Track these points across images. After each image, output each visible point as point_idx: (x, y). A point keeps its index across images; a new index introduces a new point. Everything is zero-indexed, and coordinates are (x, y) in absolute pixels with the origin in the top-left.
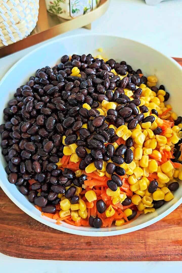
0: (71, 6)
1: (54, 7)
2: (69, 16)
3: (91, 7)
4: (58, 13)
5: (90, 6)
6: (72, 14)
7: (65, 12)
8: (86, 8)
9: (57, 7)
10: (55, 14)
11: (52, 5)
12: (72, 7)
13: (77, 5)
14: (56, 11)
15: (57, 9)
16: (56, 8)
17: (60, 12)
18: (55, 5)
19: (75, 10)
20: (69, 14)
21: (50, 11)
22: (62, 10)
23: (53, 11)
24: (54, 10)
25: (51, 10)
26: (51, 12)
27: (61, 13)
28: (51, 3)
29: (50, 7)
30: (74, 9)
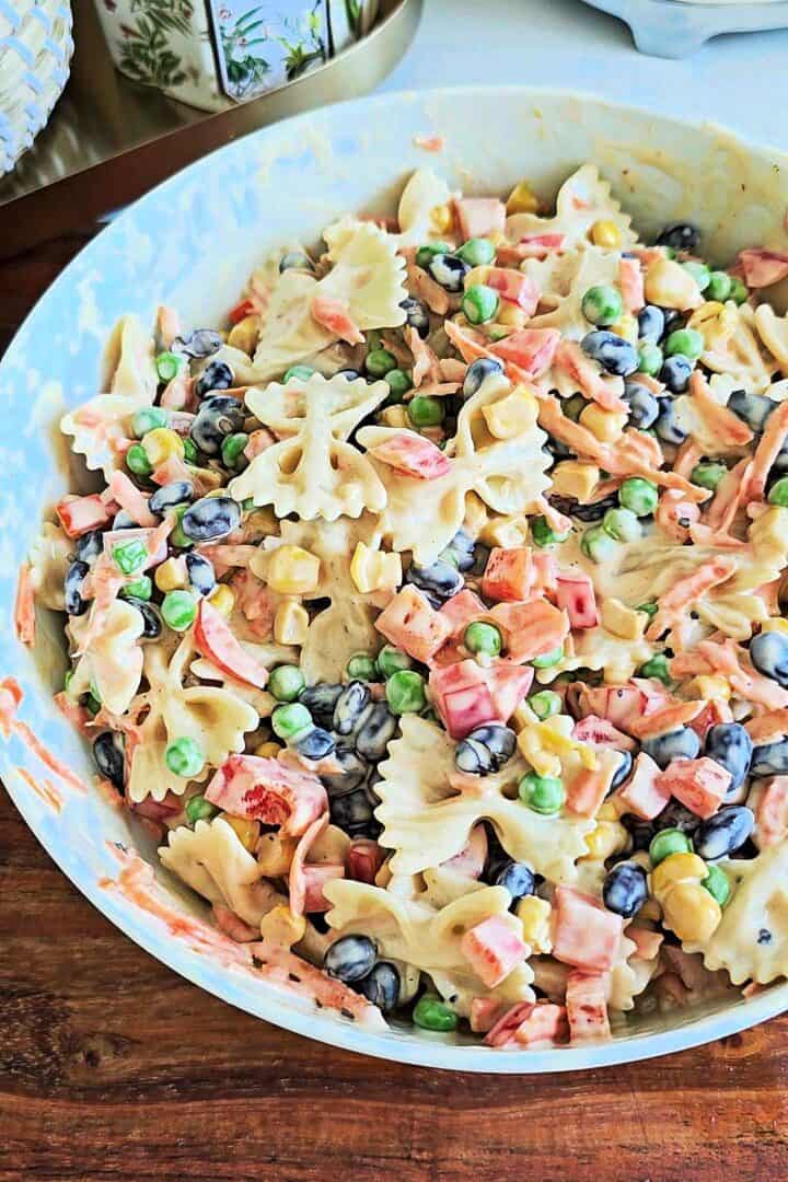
0: (220, 44)
1: (143, 51)
2: (214, 96)
3: (322, 47)
4: (166, 80)
5: (320, 41)
6: (229, 86)
7: (195, 74)
8: (299, 50)
9: (158, 52)
10: (153, 84)
11: (132, 39)
12: (227, 49)
13: (249, 37)
14: (153, 69)
15: (159, 61)
16: (154, 54)
17: (172, 75)
18: (146, 42)
19: (244, 67)
20: (214, 86)
21: (126, 71)
22: (182, 67)
23: (141, 73)
24: (142, 66)
25: (129, 64)
26: (136, 77)
27: (179, 79)
28: (126, 30)
29: (126, 48)
30: (238, 56)
